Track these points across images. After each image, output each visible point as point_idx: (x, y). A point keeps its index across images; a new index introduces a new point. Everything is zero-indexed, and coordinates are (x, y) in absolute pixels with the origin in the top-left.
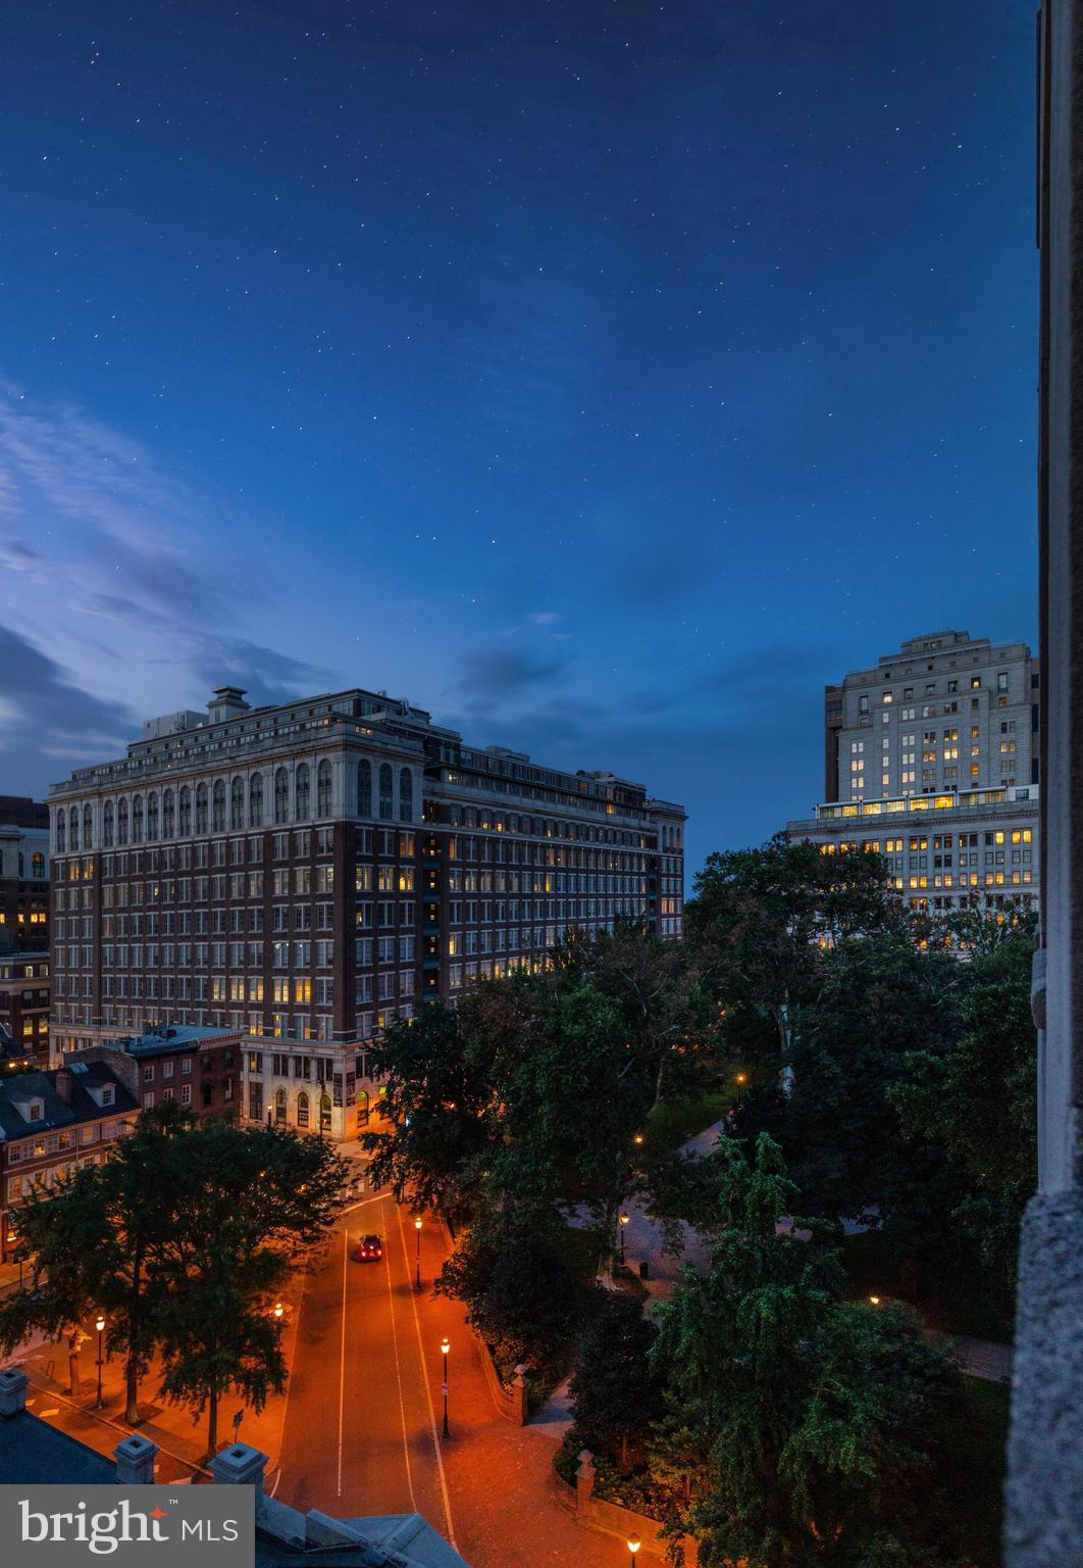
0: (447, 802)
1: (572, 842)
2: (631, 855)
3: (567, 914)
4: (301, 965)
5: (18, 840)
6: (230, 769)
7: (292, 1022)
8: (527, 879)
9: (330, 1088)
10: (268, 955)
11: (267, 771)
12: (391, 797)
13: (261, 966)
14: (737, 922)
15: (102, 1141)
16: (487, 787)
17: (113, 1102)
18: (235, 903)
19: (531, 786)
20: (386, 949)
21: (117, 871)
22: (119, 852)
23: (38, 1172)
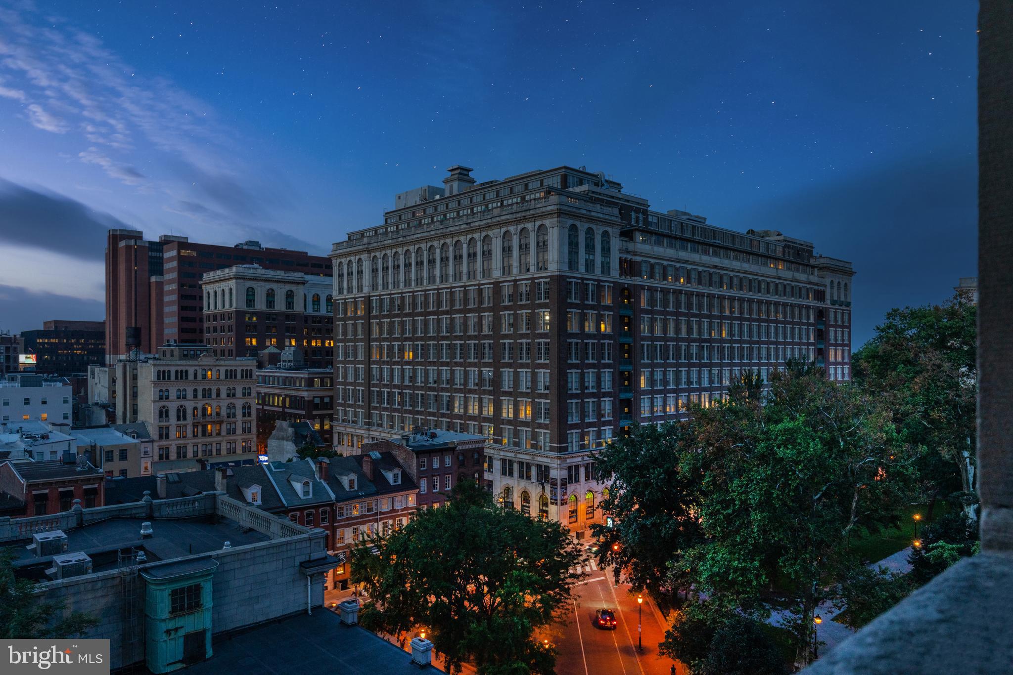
0: (638, 259)
1: (746, 294)
2: (800, 307)
3: (741, 357)
4: (523, 389)
5: (304, 284)
6: (467, 232)
7: (516, 434)
8: (705, 326)
9: (548, 488)
10: (496, 381)
11: (495, 235)
12: (594, 255)
13: (491, 388)
15: (393, 511)
16: (670, 246)
17: (400, 482)
18: (470, 338)
19: (710, 245)
20: (590, 380)
21: (381, 310)
22: (383, 295)
23: (355, 527)
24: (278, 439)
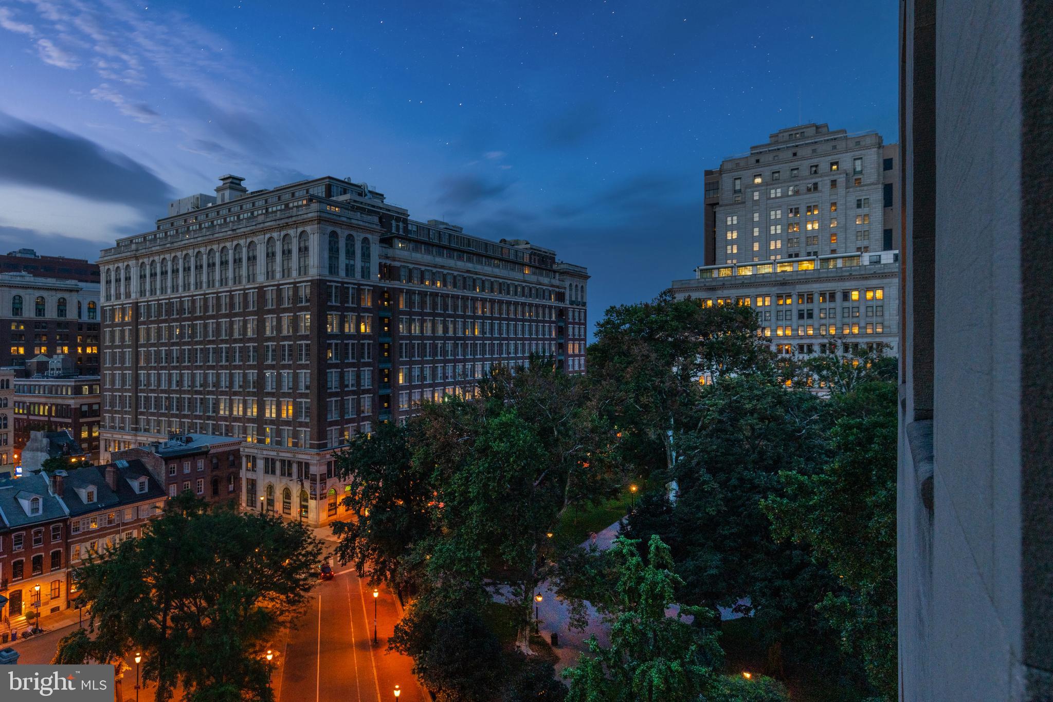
0: (397, 264)
1: (496, 296)
2: (544, 307)
3: (492, 353)
4: (285, 389)
5: (77, 291)
6: (232, 239)
7: (279, 433)
8: (460, 325)
9: (307, 484)
10: (260, 382)
11: (260, 241)
12: (354, 260)
13: (255, 390)
14: (630, 363)
15: (138, 520)
16: (428, 252)
17: (146, 490)
18: (236, 341)
19: (464, 252)
20: (350, 378)
21: (149, 316)
22: (151, 301)
23: (92, 541)
24: (33, 450)
